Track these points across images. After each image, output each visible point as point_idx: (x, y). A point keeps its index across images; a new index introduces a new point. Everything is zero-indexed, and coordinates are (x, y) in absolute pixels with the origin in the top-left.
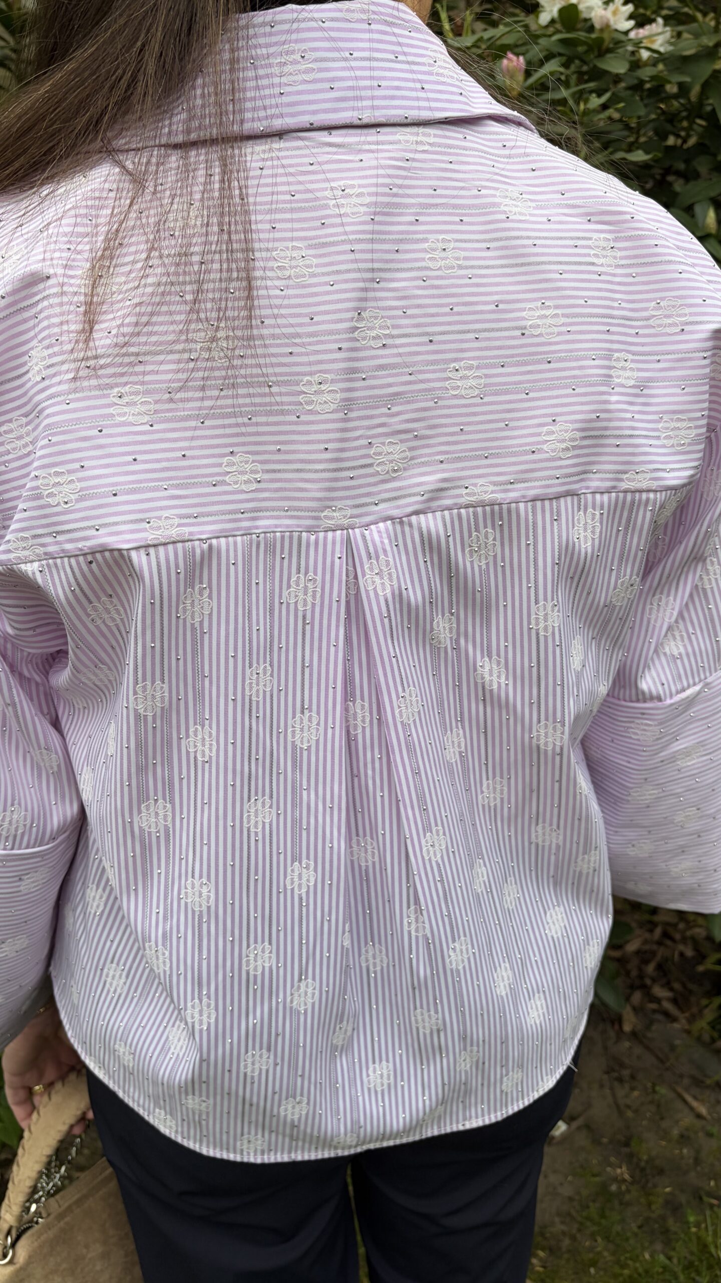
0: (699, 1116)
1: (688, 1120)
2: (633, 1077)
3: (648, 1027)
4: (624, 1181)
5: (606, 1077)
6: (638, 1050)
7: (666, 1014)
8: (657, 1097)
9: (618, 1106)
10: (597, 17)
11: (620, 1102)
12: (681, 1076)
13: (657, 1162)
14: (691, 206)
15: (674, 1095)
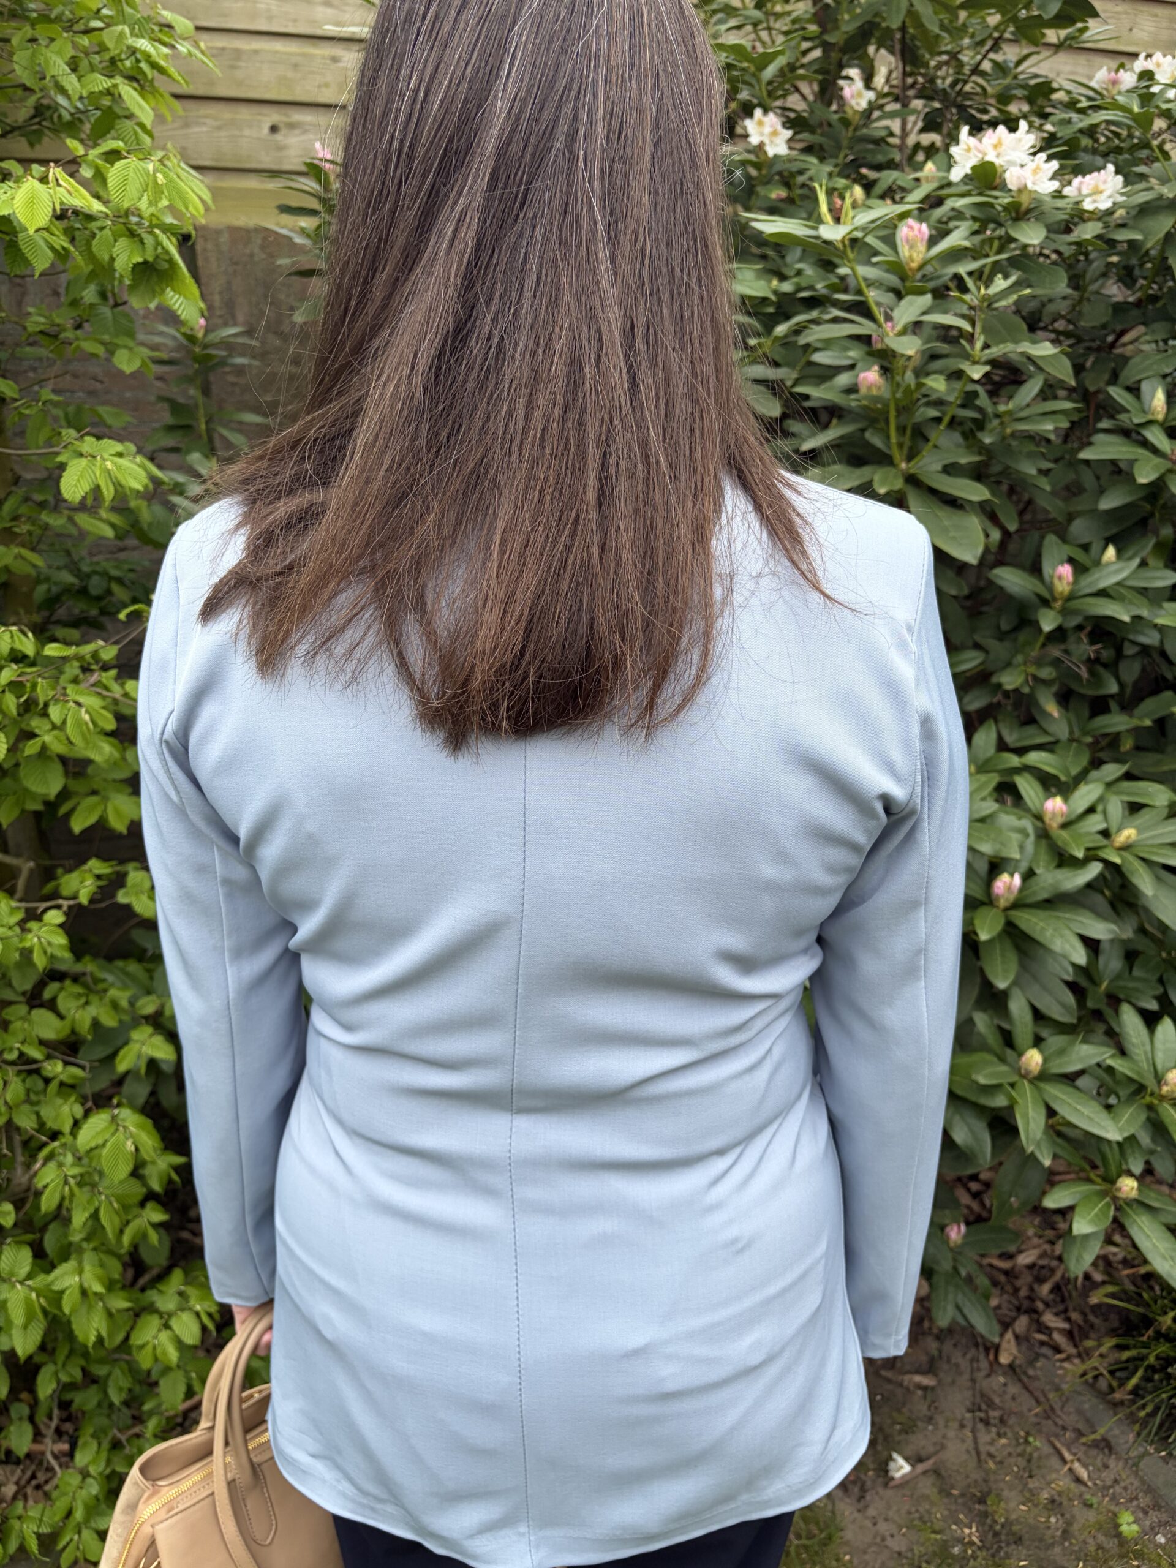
1: (1063, 1483)
2: (1002, 1421)
3: (1031, 1363)
4: (972, 1543)
6: (1014, 1389)
7: (1057, 1350)
8: (1029, 1449)
9: (978, 1453)
10: (1013, 178)
11: (983, 1449)
12: (1064, 1428)
13: (1015, 1528)
14: (1139, 381)
15: (1051, 1450)
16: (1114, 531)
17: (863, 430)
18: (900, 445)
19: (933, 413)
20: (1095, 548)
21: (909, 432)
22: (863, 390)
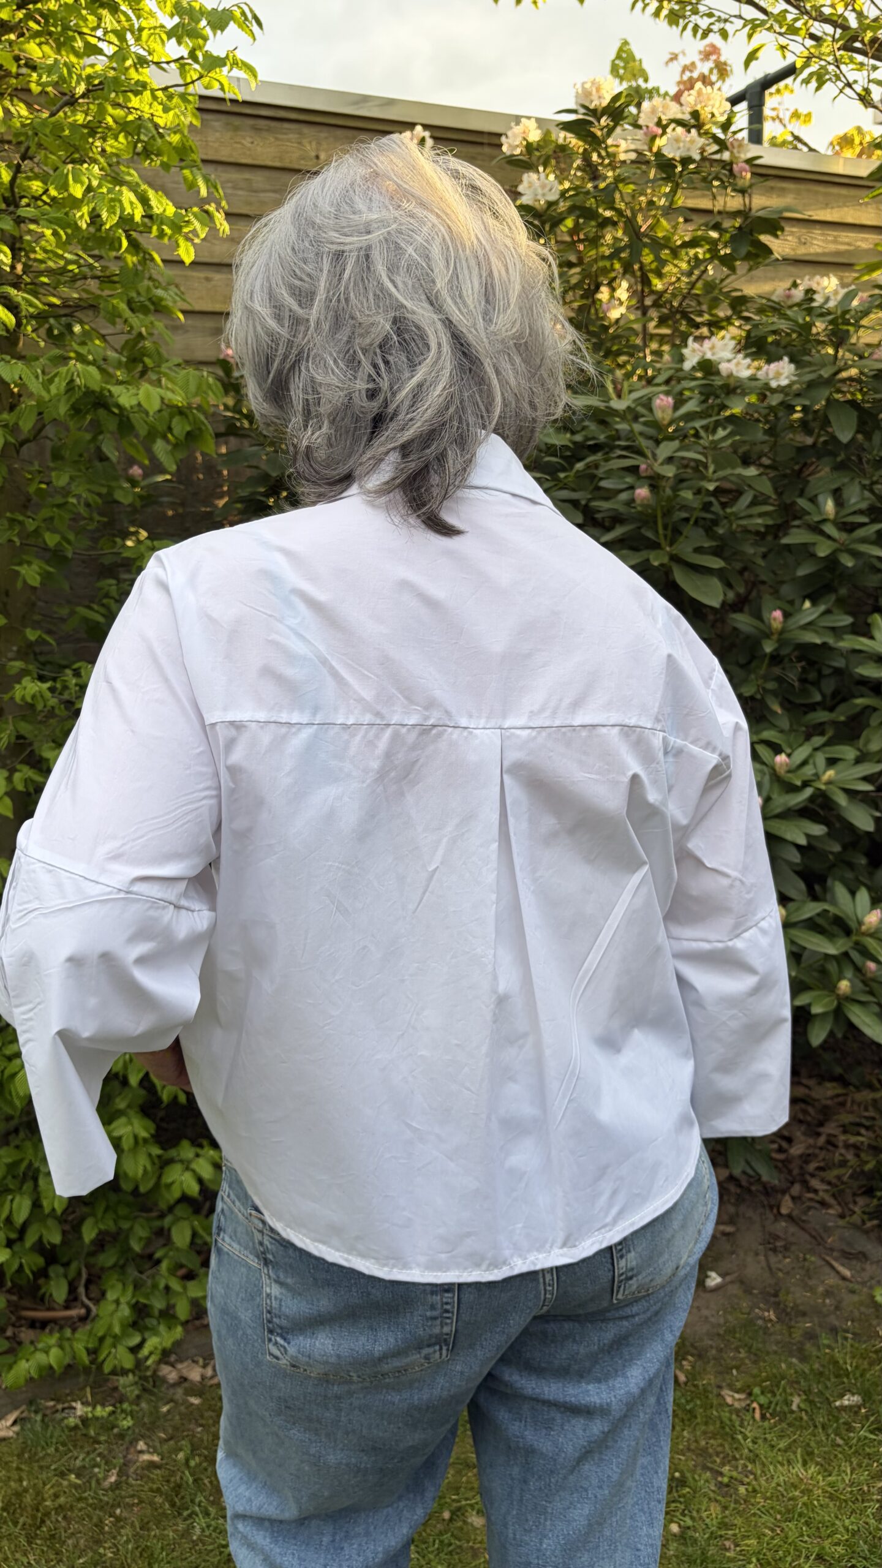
0: (844, 1278)
1: (832, 1280)
2: (786, 1248)
3: (805, 1212)
4: (771, 1320)
5: (761, 1247)
6: (793, 1229)
7: (823, 1204)
8: (807, 1264)
9: (770, 1269)
10: (724, 368)
11: (773, 1266)
12: (832, 1250)
13: (801, 1308)
14: (816, 496)
15: (823, 1263)
16: (809, 591)
17: (639, 528)
18: (665, 536)
19: (685, 515)
20: (797, 602)
21: (670, 528)
22: (638, 501)
